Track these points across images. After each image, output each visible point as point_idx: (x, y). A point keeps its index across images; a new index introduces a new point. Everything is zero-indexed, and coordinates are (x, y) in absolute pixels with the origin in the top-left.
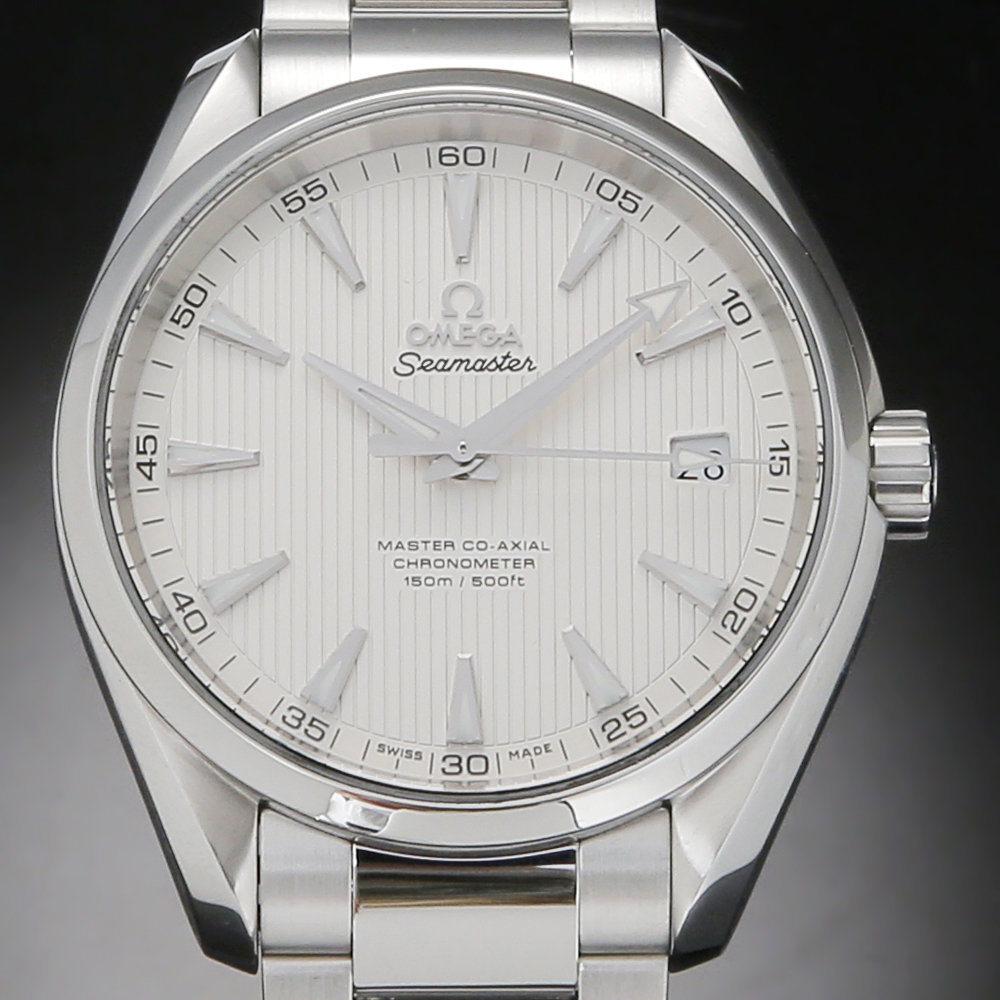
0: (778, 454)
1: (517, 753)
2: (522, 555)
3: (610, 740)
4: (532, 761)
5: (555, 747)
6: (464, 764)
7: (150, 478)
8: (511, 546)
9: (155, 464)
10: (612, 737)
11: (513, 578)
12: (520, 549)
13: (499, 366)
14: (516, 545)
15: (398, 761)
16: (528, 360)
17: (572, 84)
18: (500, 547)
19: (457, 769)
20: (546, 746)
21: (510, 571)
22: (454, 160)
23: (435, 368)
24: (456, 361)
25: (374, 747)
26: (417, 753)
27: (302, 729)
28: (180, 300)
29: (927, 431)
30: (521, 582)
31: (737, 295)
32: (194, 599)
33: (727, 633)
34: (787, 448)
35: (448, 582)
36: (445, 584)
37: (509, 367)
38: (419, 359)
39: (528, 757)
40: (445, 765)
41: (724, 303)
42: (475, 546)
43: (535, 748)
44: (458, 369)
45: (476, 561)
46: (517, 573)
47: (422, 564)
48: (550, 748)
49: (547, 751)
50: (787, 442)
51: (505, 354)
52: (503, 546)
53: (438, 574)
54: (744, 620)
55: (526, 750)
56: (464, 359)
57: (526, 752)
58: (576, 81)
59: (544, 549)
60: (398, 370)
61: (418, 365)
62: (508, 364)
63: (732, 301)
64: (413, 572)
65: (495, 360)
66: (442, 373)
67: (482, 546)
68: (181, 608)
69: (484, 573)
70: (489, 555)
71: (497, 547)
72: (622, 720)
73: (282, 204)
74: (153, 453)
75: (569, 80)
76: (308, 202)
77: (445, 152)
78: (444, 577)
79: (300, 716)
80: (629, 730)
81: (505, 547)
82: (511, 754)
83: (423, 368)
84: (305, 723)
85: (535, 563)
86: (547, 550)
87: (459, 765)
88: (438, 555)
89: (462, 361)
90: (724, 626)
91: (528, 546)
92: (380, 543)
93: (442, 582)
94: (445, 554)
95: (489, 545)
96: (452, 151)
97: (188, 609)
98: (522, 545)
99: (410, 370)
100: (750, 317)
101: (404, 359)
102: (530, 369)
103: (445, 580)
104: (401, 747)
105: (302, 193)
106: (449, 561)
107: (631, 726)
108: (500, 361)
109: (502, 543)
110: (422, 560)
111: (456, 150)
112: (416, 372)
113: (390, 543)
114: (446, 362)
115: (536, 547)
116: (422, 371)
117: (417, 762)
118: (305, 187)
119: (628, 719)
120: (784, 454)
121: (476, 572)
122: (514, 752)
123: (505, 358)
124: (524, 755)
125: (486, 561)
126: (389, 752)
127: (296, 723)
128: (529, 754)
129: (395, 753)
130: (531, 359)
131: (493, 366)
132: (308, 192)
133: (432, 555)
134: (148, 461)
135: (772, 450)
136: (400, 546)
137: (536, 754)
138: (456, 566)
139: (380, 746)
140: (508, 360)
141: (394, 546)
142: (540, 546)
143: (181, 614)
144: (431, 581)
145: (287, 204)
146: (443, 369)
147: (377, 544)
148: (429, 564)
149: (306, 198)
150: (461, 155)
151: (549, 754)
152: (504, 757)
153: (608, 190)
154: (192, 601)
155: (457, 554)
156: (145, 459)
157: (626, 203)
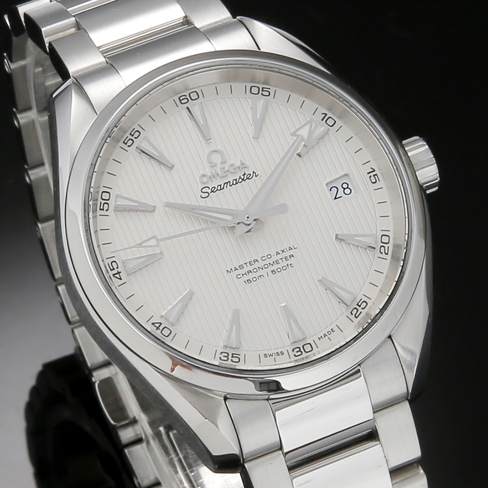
0: (372, 174)
1: (321, 337)
2: (287, 254)
3: (357, 317)
4: (329, 338)
5: (335, 329)
6: (302, 350)
7: (121, 279)
8: (281, 252)
9: (120, 272)
10: (357, 316)
11: (288, 265)
12: (285, 252)
13: (243, 180)
14: (283, 251)
15: (275, 358)
16: (254, 172)
17: (216, 51)
18: (277, 254)
19: (300, 353)
20: (332, 330)
21: (285, 263)
22: (186, 101)
23: (217, 190)
24: (224, 184)
25: (262, 357)
26: (281, 352)
27: (230, 360)
28: (100, 200)
29: (425, 143)
30: (292, 266)
31: (326, 115)
32: (162, 322)
33: (384, 256)
34: (374, 171)
35: (262, 277)
36: (261, 278)
37: (247, 178)
38: (209, 188)
39: (326, 337)
40: (295, 353)
41: (322, 120)
42: (266, 258)
43: (328, 332)
44: (227, 187)
45: (270, 264)
46: (289, 262)
47: (248, 273)
48: (334, 330)
49: (333, 332)
50: (373, 168)
51: (243, 174)
52: (278, 253)
53: (256, 275)
54: (388, 247)
55: (324, 334)
56: (227, 182)
58: (217, 50)
59: (295, 249)
60: (203, 196)
61: (209, 191)
62: (246, 178)
63: (325, 117)
64: (246, 278)
65: (240, 178)
66: (221, 191)
67: (269, 256)
68: (158, 328)
69: (275, 267)
70: (274, 259)
71: (275, 254)
72: (358, 307)
73: (124, 144)
74: (117, 268)
75: (214, 50)
76: (134, 139)
77: (181, 98)
78: (260, 275)
80: (362, 310)
81: (279, 253)
82: (319, 338)
83: (212, 191)
84: (230, 357)
85: (294, 255)
86: (296, 248)
87: (300, 351)
88: (253, 267)
89: (227, 183)
90: (382, 253)
91: (288, 250)
92: (227, 271)
93: (259, 277)
94: (256, 265)
95: (272, 255)
96: (184, 97)
97: (161, 328)
98: (285, 250)
99: (207, 194)
100: (335, 122)
101: (203, 191)
102: (256, 176)
103: (260, 276)
104: (274, 353)
105: (130, 137)
106: (259, 268)
107: (362, 308)
108: (242, 177)
109: (277, 252)
110: (248, 272)
111: (186, 96)
112: (210, 194)
113: (231, 269)
114: (221, 186)
115: (291, 249)
116: (212, 193)
117: (283, 356)
118: (130, 134)
119: (360, 306)
120: (374, 173)
121: (272, 268)
122: (320, 337)
123: (244, 175)
124: (325, 337)
125: (274, 262)
126: (270, 356)
127: (226, 359)
128: (326, 335)
129: (272, 356)
130: (255, 171)
131: (241, 180)
132: (133, 136)
133: (251, 268)
134: (117, 272)
135: (368, 173)
136: (236, 269)
137: (329, 334)
138: (262, 269)
139: (265, 355)
140: (246, 176)
141: (233, 270)
142: (293, 248)
143: (159, 331)
144: (255, 279)
145: (126, 144)
146: (221, 189)
147: (226, 272)
148: (251, 272)
149: (133, 138)
150: (188, 97)
151: (334, 332)
152: (317, 341)
153: (255, 90)
154: (161, 324)
155: (261, 264)
156: (115, 272)
157: (264, 93)
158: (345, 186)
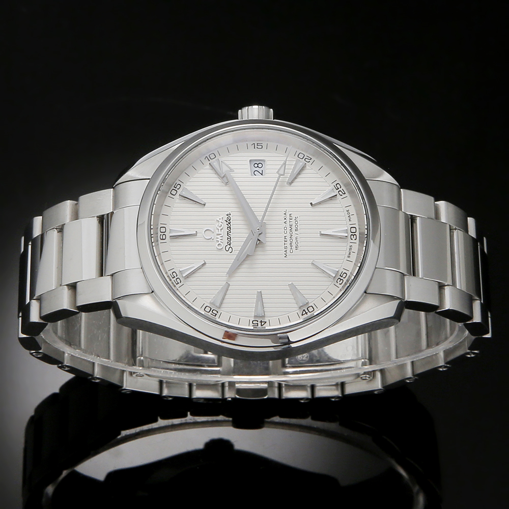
2: (288, 217)
3: (345, 193)
4: (352, 215)
5: (347, 209)
6: (353, 234)
7: (266, 322)
8: (285, 220)
11: (295, 220)
12: (286, 218)
13: (229, 223)
15: (353, 252)
16: (227, 215)
17: (140, 205)
19: (355, 236)
20: (347, 211)
21: (293, 221)
22: (164, 236)
23: (230, 241)
26: (350, 247)
28: (209, 314)
30: (296, 217)
31: (206, 157)
34: (254, 144)
35: (297, 238)
38: (227, 246)
40: (354, 239)
41: (209, 160)
42: (285, 231)
43: (348, 214)
44: (230, 235)
45: (290, 230)
46: (294, 218)
50: (252, 144)
52: (285, 222)
53: (294, 241)
54: (307, 156)
57: (349, 217)
60: (231, 252)
61: (229, 246)
62: (229, 221)
63: (208, 158)
64: (294, 248)
67: (285, 228)
68: (306, 313)
69: (294, 228)
70: (288, 226)
71: (286, 224)
72: (338, 190)
73: (178, 285)
74: (258, 321)
78: (295, 239)
79: (339, 280)
80: (342, 188)
83: (230, 245)
84: (341, 278)
85: (290, 213)
86: (286, 210)
88: (288, 241)
89: (228, 234)
91: (285, 216)
92: (285, 257)
93: (297, 240)
94: (288, 238)
95: (285, 226)
96: (161, 236)
97: (307, 311)
99: (231, 248)
100: (213, 153)
101: (227, 250)
102: (230, 215)
104: (349, 251)
105: (175, 279)
106: (290, 237)
107: (341, 187)
108: (227, 223)
110: (290, 245)
114: (228, 238)
115: (286, 213)
117: (353, 247)
119: (338, 188)
120: (256, 145)
121: (294, 230)
122: (349, 220)
125: (290, 227)
126: (350, 255)
127: (342, 281)
129: (350, 253)
131: (229, 225)
132: (174, 277)
133: (289, 242)
135: (255, 148)
136: (286, 251)
138: (292, 236)
139: (348, 257)
140: (227, 221)
141: (286, 253)
143: (308, 313)
144: (297, 243)
145: (178, 283)
146: (230, 239)
148: (291, 243)
149: (176, 277)
150: (162, 234)
152: (351, 223)
153: (174, 192)
154: (304, 310)
155: (288, 236)
156: (259, 324)
157: (178, 187)
158: (256, 165)
